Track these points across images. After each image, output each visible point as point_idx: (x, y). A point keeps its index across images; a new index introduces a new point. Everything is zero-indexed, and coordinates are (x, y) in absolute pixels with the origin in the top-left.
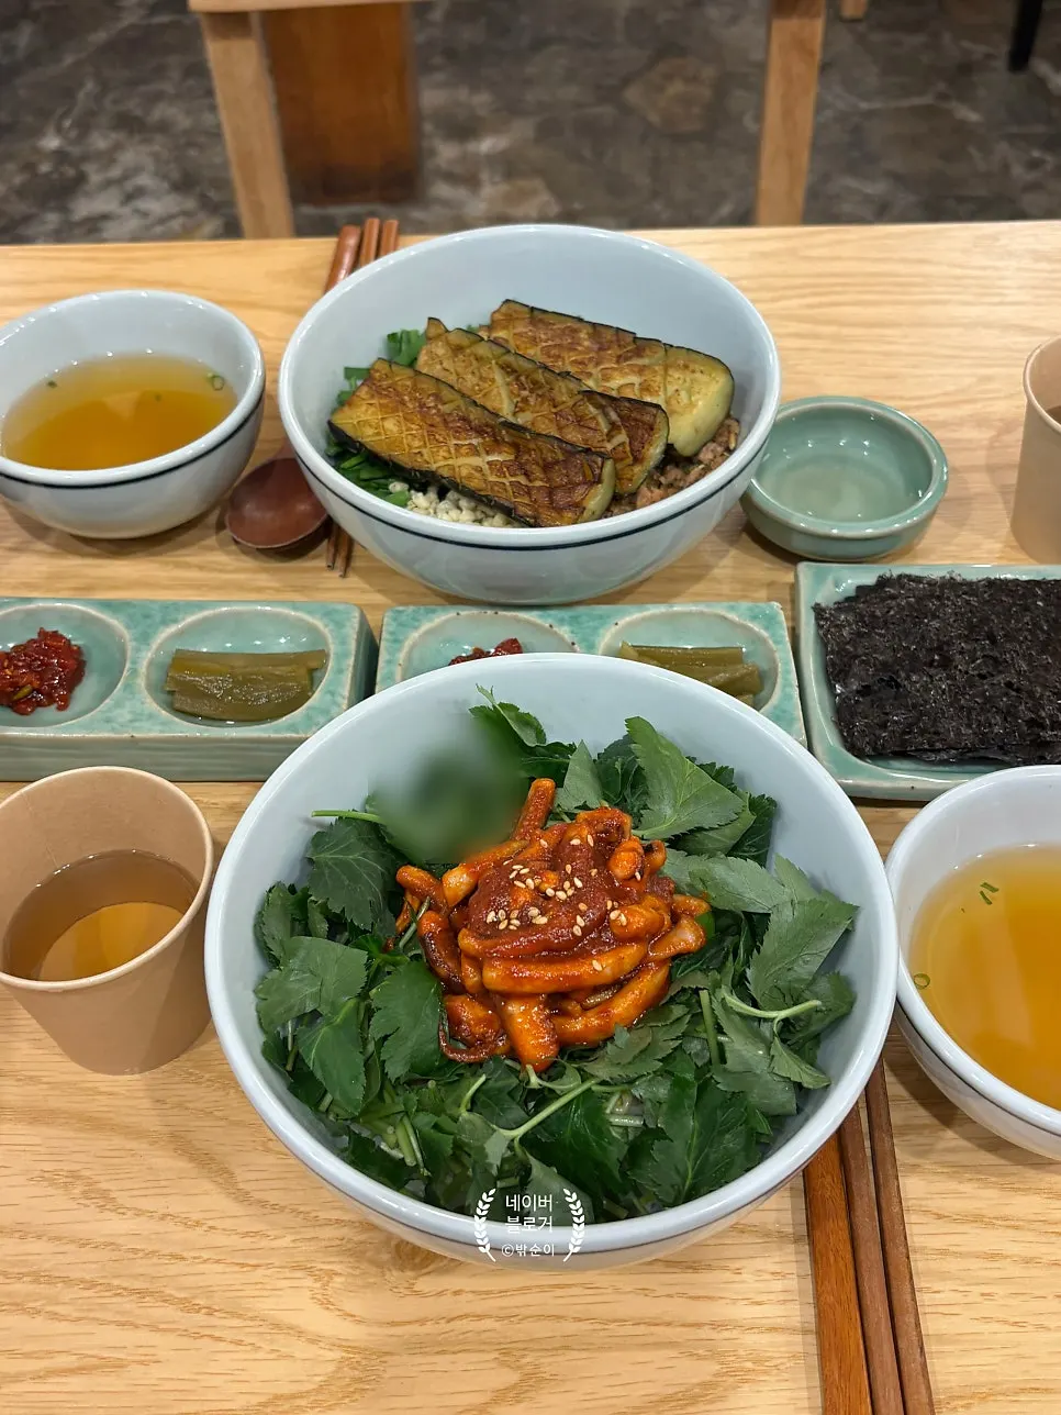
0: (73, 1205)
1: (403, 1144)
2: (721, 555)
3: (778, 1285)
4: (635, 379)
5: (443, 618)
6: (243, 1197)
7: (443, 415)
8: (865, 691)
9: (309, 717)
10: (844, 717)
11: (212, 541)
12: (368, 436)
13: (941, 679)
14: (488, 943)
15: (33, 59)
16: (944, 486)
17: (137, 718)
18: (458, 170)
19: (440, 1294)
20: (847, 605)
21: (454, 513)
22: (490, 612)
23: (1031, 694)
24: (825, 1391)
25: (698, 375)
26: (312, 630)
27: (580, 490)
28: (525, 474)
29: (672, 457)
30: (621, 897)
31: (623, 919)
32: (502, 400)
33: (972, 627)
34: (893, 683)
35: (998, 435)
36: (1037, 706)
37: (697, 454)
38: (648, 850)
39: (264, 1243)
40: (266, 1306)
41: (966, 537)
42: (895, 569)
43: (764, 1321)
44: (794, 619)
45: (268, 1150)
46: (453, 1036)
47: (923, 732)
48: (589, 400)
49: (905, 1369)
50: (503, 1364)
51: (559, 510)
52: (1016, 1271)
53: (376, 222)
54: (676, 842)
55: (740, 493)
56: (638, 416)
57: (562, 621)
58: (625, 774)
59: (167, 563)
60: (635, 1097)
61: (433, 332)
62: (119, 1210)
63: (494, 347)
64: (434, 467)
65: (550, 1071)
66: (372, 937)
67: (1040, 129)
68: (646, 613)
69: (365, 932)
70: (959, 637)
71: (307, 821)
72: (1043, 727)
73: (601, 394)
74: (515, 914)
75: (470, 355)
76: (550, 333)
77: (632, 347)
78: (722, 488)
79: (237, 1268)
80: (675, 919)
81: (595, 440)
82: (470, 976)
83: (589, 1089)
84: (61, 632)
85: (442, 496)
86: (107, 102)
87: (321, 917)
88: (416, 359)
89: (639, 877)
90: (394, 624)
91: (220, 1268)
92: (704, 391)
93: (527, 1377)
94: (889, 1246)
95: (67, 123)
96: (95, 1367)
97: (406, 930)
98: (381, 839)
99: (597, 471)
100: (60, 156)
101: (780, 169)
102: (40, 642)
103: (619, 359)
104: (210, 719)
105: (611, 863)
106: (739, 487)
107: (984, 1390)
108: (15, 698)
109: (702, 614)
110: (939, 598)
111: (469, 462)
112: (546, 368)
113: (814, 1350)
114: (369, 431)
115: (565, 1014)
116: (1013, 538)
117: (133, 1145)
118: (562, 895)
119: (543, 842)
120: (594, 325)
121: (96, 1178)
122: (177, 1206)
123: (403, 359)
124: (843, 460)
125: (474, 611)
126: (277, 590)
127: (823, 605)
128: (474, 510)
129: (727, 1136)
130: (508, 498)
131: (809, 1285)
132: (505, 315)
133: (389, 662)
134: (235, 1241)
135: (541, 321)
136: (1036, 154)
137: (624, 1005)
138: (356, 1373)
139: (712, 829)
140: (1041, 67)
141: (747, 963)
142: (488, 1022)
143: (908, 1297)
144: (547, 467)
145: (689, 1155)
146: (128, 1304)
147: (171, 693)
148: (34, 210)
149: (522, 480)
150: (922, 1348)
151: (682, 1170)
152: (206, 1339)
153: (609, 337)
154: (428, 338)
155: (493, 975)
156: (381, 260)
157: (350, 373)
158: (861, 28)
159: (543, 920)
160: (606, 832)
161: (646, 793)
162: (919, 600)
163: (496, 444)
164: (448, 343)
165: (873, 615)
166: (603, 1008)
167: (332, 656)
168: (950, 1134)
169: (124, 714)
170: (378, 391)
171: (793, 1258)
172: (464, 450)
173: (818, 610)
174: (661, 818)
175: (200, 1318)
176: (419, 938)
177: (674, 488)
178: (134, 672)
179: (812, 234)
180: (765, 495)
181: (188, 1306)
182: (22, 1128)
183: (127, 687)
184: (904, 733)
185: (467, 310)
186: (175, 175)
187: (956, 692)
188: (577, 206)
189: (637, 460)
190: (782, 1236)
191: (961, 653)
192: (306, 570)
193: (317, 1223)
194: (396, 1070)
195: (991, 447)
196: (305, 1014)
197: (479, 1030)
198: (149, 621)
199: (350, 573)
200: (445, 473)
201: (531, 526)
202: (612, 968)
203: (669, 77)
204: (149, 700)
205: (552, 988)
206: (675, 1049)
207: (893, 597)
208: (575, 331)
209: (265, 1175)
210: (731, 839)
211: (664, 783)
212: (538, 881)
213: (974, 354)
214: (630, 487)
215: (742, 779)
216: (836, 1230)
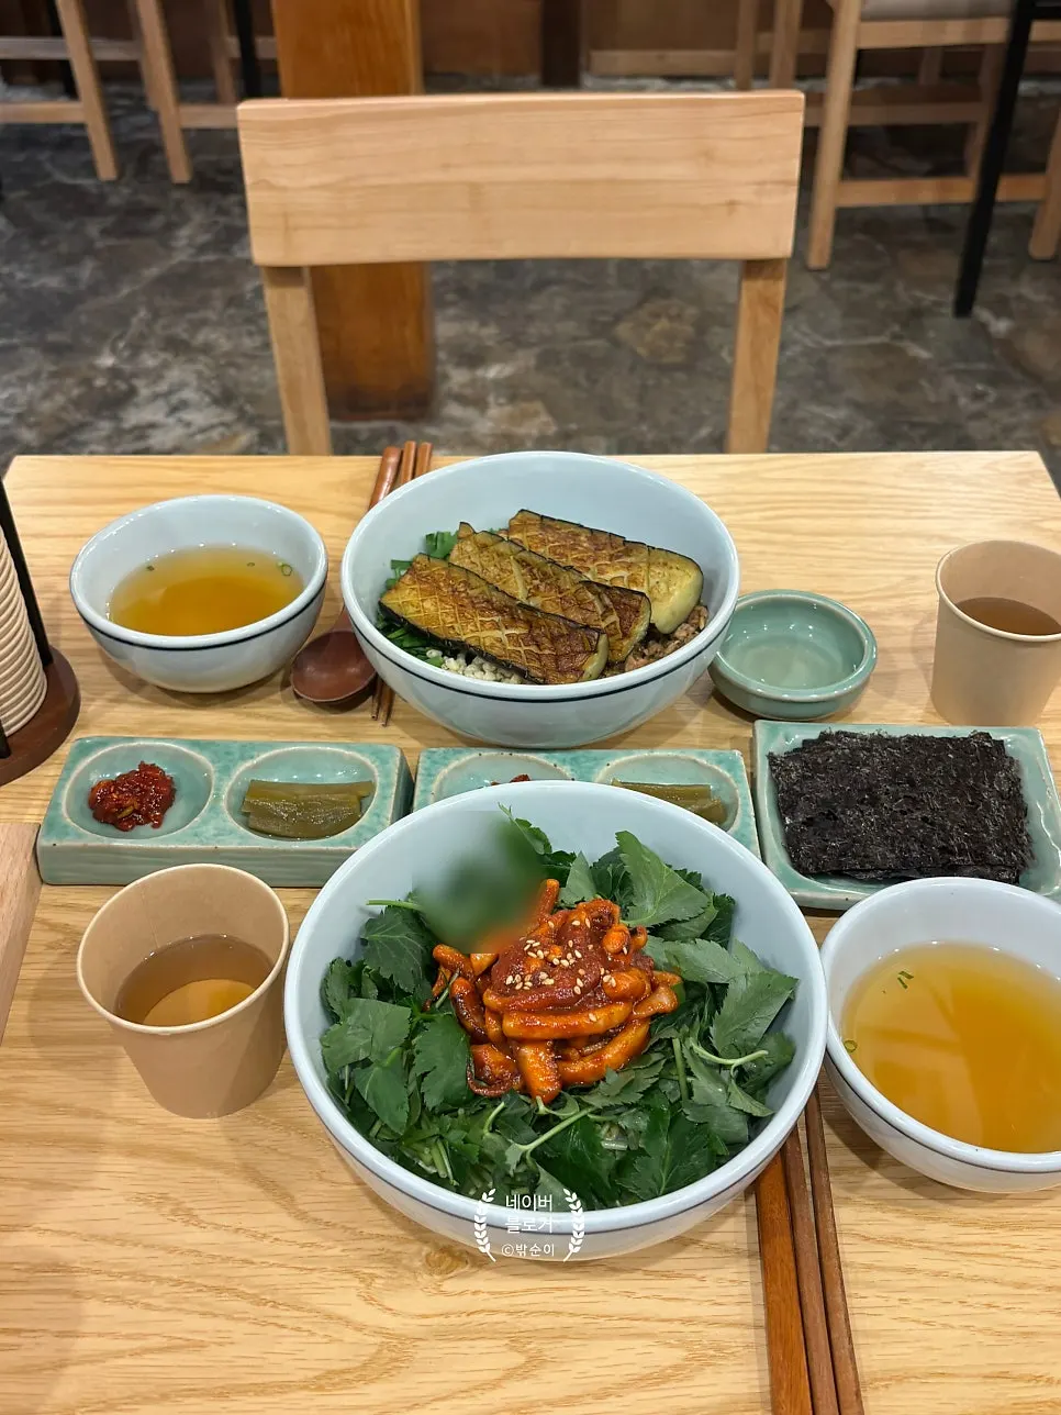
0: (161, 1220)
1: (437, 1161)
2: (695, 713)
3: (735, 1290)
4: (624, 573)
5: (468, 758)
6: (302, 1216)
7: (471, 598)
8: (809, 822)
9: (359, 834)
10: (792, 844)
11: (277, 696)
12: (410, 614)
13: (870, 814)
14: (508, 999)
15: (94, 290)
16: (874, 663)
17: (220, 833)
18: (468, 392)
19: (461, 1293)
20: (795, 754)
21: (479, 674)
22: (506, 754)
23: (943, 827)
24: (772, 1371)
25: (675, 571)
26: (362, 765)
27: (580, 658)
28: (538, 646)
29: (653, 634)
30: (612, 968)
31: (613, 982)
32: (519, 590)
33: (895, 774)
34: (831, 816)
35: (921, 623)
36: (948, 837)
37: (673, 632)
38: (634, 932)
39: (319, 1252)
40: (318, 1301)
41: (893, 704)
42: (834, 728)
43: (726, 1318)
44: (752, 765)
45: (321, 1179)
46: (478, 1077)
47: (855, 856)
48: (588, 588)
49: (836, 1354)
50: (512, 1349)
51: (563, 673)
52: (927, 1282)
53: (413, 444)
54: (656, 931)
55: (709, 663)
56: (627, 602)
57: (564, 761)
58: (615, 877)
59: (240, 714)
60: (621, 1128)
61: (463, 533)
62: (200, 1224)
63: (513, 546)
64: (464, 638)
65: (555, 1101)
66: (414, 999)
67: (982, 366)
68: (632, 757)
69: (409, 994)
70: (885, 780)
71: (362, 910)
72: (952, 853)
73: (598, 584)
74: (529, 977)
75: (493, 552)
76: (556, 536)
77: (623, 548)
78: (693, 658)
79: (297, 1272)
80: (654, 988)
81: (592, 620)
82: (492, 1027)
83: (586, 1116)
84: (157, 765)
85: (469, 661)
86: (158, 328)
87: (372, 983)
88: (449, 555)
89: (626, 952)
90: (428, 761)
91: (283, 1271)
92: (679, 583)
93: (530, 1359)
94: (824, 1260)
95: (121, 345)
96: (181, 1348)
97: (440, 996)
98: (421, 924)
99: (594, 643)
100: (114, 373)
101: (749, 403)
102: (140, 772)
103: (611, 557)
104: (277, 836)
105: (605, 941)
106: (707, 658)
107: (901, 1373)
108: (119, 817)
109: (677, 757)
110: (869, 750)
111: (493, 635)
112: (554, 562)
113: (764, 1341)
114: (411, 609)
115: (566, 1059)
116: (932, 706)
117: (211, 1173)
118: (565, 963)
119: (551, 924)
120: (592, 530)
121: (182, 1200)
122: (247, 1222)
123: (438, 553)
124: (793, 641)
125: (494, 753)
126: (331, 736)
127: (776, 754)
128: (495, 672)
129: (694, 1156)
130: (522, 663)
131: (760, 1290)
132: (521, 521)
133: (424, 791)
134: (295, 1250)
135: (549, 526)
136: (980, 387)
137: (614, 1052)
138: (394, 1354)
139: (684, 921)
140: (982, 314)
141: (711, 1023)
142: (506, 1065)
143: (839, 1299)
144: (553, 640)
145: (663, 1166)
146: (206, 1297)
147: (246, 814)
148: (89, 419)
149: (534, 648)
150: (850, 1338)
151: (658, 1178)
152: (272, 1327)
153: (603, 541)
154: (459, 538)
155: (510, 1025)
156: (416, 479)
157: (395, 564)
158: (825, 277)
159: (551, 982)
160: (601, 918)
161: (632, 893)
162: (853, 750)
163: (514, 620)
164: (476, 543)
165: (815, 763)
166: (597, 1056)
167: (378, 784)
168: (875, 1174)
169: (210, 830)
170: (419, 579)
171: (747, 1269)
172: (487, 626)
173: (771, 758)
174: (643, 911)
175: (267, 1310)
176: (452, 999)
177: (654, 657)
178: (218, 798)
179: (770, 460)
180: (728, 666)
181: (258, 1301)
182: (121, 1159)
183: (212, 808)
184: (841, 856)
185: (491, 516)
186: (216, 391)
187: (883, 825)
188: (573, 426)
189: (626, 635)
190: (738, 1253)
191: (886, 794)
192: (355, 720)
193: (362, 1237)
194: (432, 1101)
195: (915, 633)
196: (358, 1062)
197: (498, 1071)
198: (230, 757)
199: (390, 723)
200: (473, 643)
201: (540, 684)
202: (605, 1021)
203: (657, 316)
204: (231, 819)
205: (557, 1035)
206: (653, 1084)
207: (832, 749)
208: (578, 535)
209: (320, 1199)
210: (699, 929)
211: (647, 884)
212: (546, 953)
213: (903, 558)
214: (620, 656)
215: (707, 882)
216: (782, 1243)
